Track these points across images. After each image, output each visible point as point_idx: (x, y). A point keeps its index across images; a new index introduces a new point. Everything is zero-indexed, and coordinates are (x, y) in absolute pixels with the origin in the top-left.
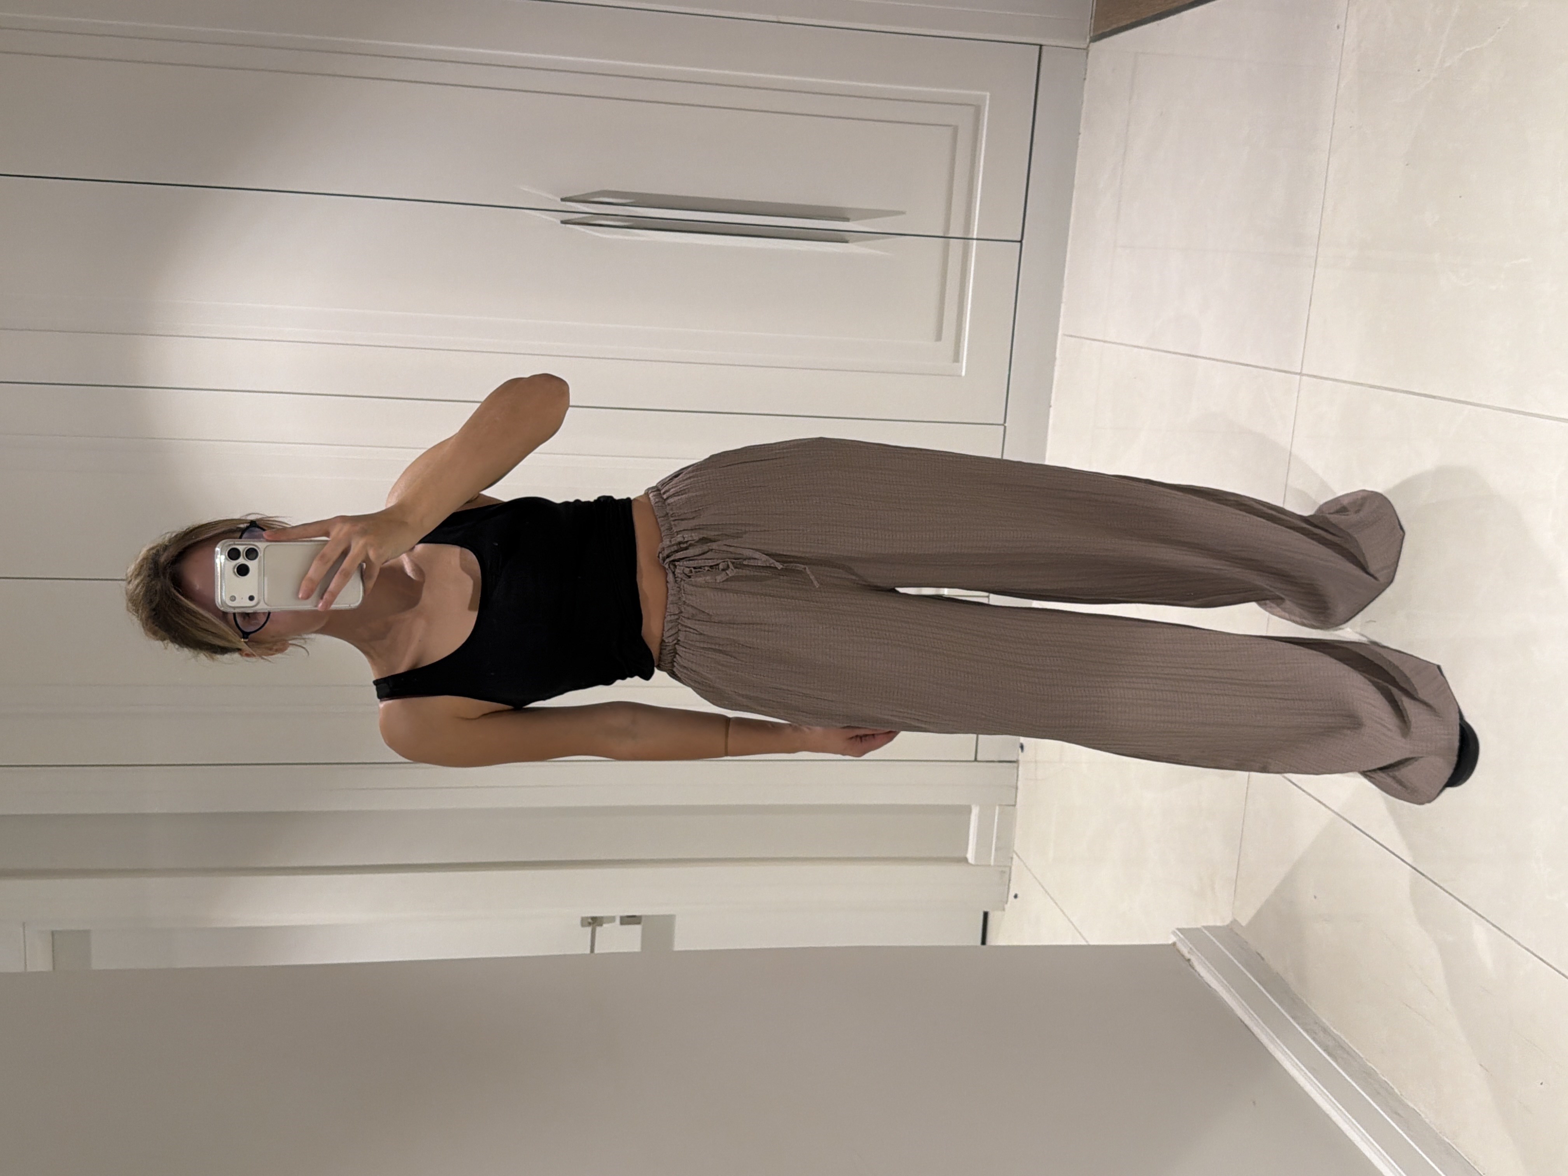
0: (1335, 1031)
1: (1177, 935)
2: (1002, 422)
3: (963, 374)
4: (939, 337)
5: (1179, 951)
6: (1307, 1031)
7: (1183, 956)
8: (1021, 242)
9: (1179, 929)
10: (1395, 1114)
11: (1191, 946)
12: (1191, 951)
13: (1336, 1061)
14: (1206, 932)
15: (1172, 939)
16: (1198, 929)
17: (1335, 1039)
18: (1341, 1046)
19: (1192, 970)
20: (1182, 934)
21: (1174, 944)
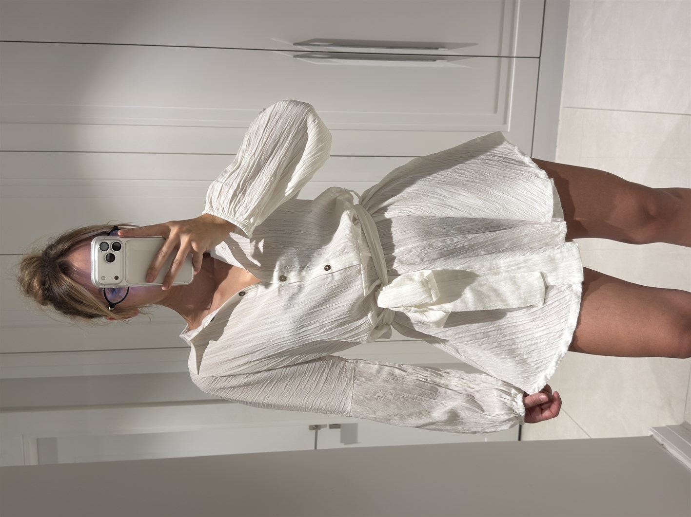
1: (653, 431)
3: (509, 130)
4: (496, 111)
5: (655, 440)
7: (659, 442)
8: (539, 58)
9: (655, 428)
11: (662, 436)
12: (662, 441)
14: (670, 429)
15: (650, 433)
16: (664, 427)
19: (663, 449)
20: (656, 430)
21: (652, 436)
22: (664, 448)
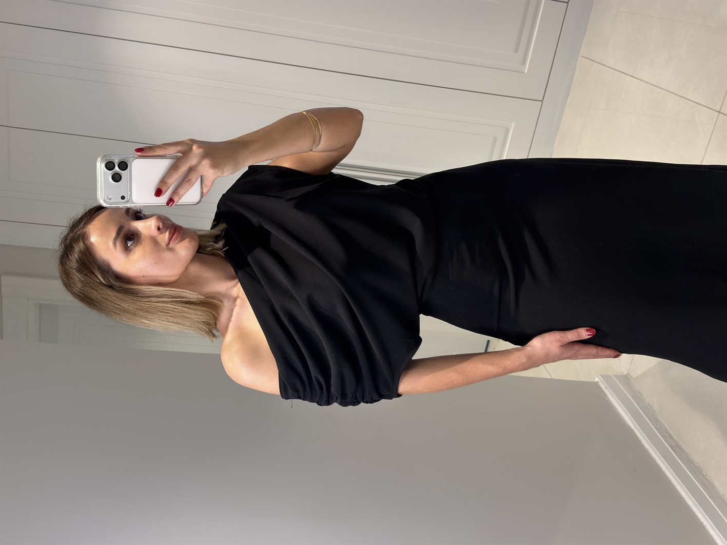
0: (675, 437)
1: (599, 378)
2: (541, 99)
3: (526, 71)
4: (516, 50)
5: (599, 386)
6: (662, 436)
7: (601, 389)
8: (568, 3)
9: (601, 376)
10: (703, 485)
11: (606, 384)
12: (605, 387)
13: (676, 454)
15: (596, 380)
16: (610, 376)
17: (675, 442)
18: (678, 446)
21: (597, 382)
22: (605, 395)
